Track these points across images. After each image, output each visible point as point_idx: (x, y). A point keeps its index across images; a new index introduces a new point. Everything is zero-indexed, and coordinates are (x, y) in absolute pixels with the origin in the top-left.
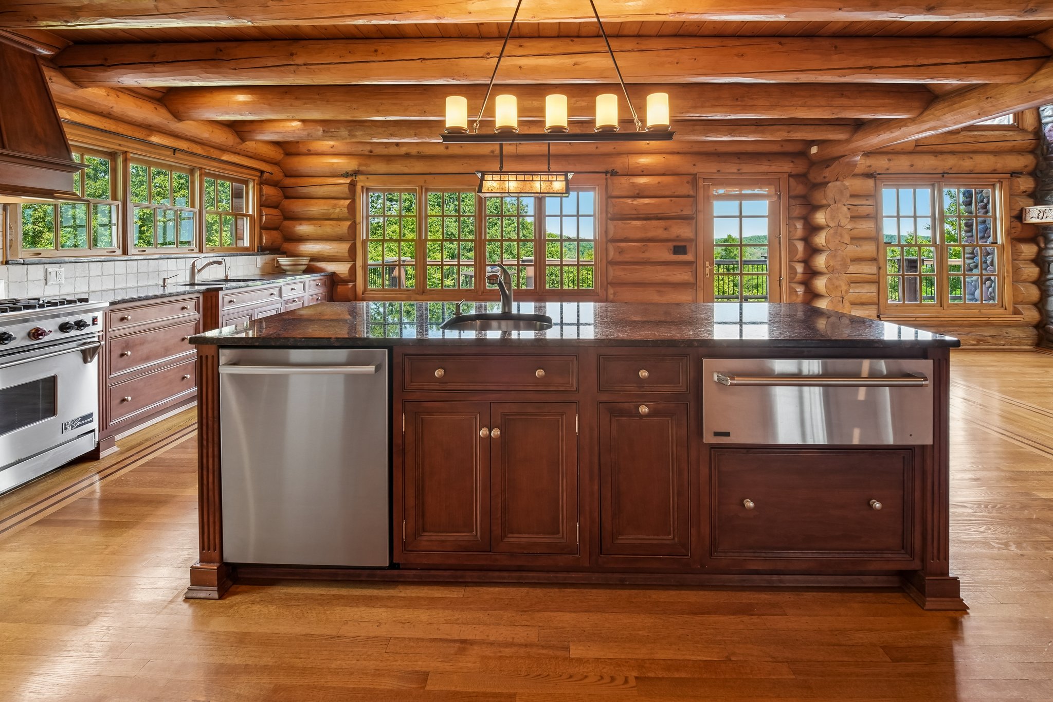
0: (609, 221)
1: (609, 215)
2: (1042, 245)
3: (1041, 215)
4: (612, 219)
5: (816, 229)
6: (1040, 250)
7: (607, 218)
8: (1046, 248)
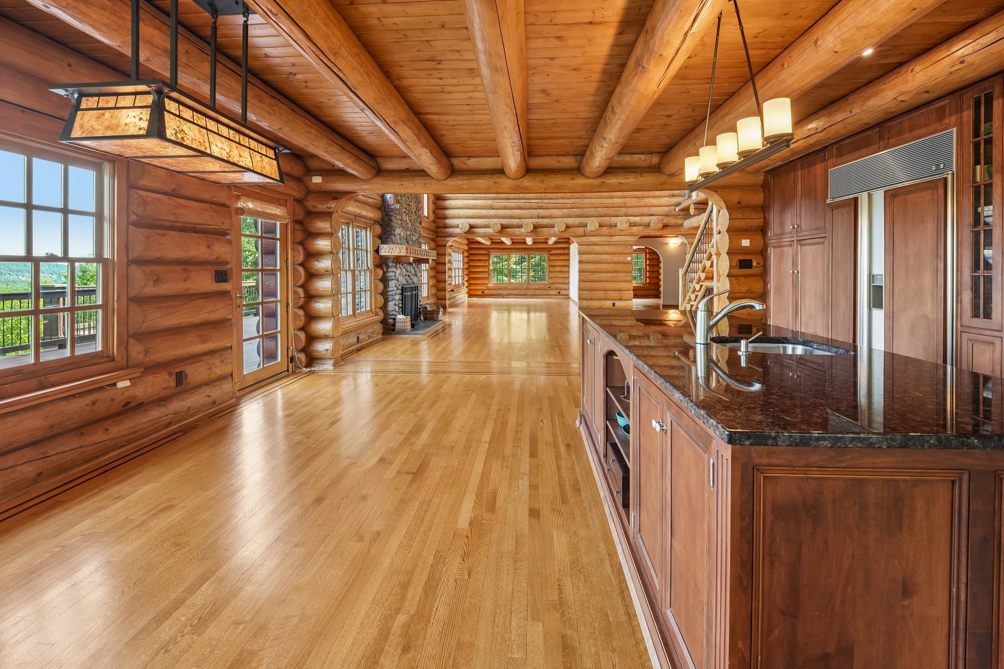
0: (131, 228)
1: (133, 217)
2: (385, 270)
3: (391, 251)
4: (136, 224)
5: (318, 255)
6: (384, 273)
7: (129, 223)
8: (387, 272)
